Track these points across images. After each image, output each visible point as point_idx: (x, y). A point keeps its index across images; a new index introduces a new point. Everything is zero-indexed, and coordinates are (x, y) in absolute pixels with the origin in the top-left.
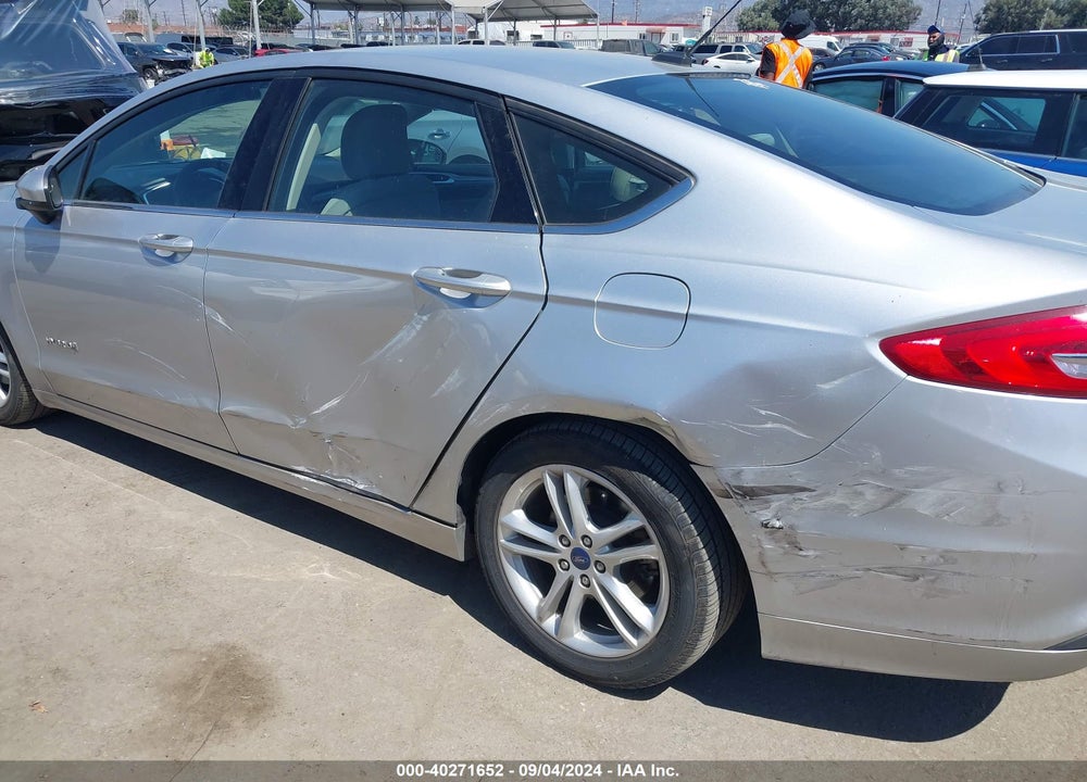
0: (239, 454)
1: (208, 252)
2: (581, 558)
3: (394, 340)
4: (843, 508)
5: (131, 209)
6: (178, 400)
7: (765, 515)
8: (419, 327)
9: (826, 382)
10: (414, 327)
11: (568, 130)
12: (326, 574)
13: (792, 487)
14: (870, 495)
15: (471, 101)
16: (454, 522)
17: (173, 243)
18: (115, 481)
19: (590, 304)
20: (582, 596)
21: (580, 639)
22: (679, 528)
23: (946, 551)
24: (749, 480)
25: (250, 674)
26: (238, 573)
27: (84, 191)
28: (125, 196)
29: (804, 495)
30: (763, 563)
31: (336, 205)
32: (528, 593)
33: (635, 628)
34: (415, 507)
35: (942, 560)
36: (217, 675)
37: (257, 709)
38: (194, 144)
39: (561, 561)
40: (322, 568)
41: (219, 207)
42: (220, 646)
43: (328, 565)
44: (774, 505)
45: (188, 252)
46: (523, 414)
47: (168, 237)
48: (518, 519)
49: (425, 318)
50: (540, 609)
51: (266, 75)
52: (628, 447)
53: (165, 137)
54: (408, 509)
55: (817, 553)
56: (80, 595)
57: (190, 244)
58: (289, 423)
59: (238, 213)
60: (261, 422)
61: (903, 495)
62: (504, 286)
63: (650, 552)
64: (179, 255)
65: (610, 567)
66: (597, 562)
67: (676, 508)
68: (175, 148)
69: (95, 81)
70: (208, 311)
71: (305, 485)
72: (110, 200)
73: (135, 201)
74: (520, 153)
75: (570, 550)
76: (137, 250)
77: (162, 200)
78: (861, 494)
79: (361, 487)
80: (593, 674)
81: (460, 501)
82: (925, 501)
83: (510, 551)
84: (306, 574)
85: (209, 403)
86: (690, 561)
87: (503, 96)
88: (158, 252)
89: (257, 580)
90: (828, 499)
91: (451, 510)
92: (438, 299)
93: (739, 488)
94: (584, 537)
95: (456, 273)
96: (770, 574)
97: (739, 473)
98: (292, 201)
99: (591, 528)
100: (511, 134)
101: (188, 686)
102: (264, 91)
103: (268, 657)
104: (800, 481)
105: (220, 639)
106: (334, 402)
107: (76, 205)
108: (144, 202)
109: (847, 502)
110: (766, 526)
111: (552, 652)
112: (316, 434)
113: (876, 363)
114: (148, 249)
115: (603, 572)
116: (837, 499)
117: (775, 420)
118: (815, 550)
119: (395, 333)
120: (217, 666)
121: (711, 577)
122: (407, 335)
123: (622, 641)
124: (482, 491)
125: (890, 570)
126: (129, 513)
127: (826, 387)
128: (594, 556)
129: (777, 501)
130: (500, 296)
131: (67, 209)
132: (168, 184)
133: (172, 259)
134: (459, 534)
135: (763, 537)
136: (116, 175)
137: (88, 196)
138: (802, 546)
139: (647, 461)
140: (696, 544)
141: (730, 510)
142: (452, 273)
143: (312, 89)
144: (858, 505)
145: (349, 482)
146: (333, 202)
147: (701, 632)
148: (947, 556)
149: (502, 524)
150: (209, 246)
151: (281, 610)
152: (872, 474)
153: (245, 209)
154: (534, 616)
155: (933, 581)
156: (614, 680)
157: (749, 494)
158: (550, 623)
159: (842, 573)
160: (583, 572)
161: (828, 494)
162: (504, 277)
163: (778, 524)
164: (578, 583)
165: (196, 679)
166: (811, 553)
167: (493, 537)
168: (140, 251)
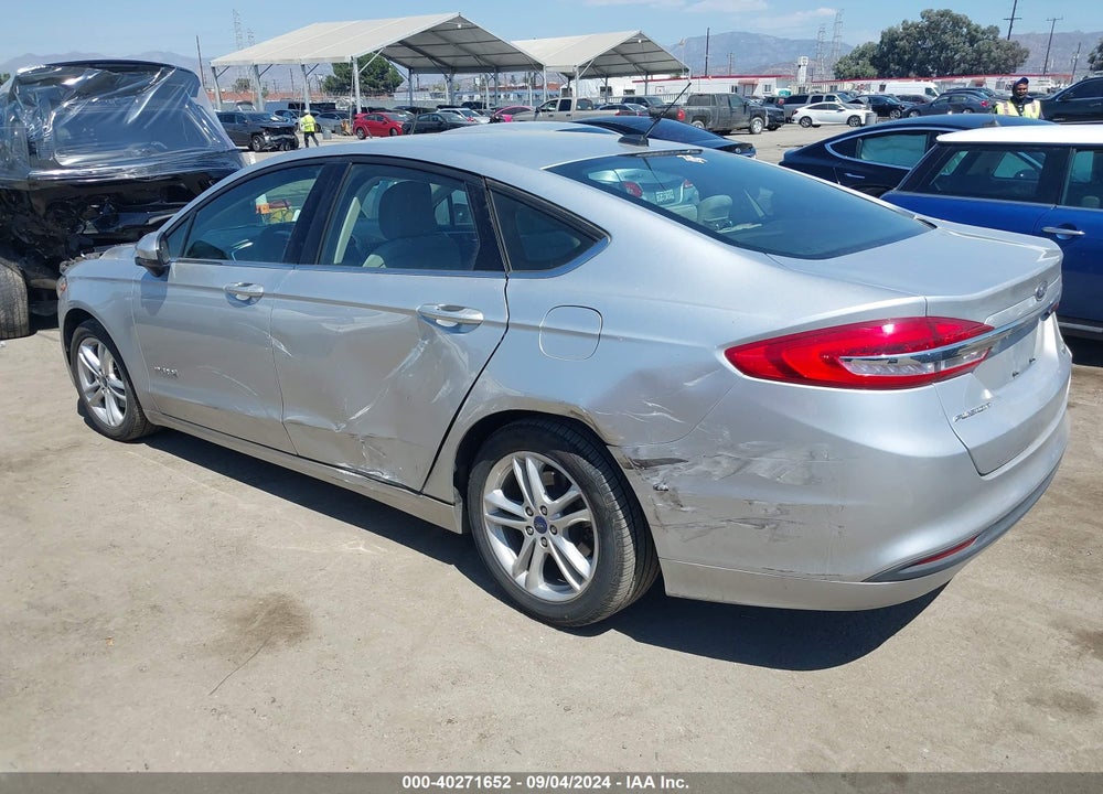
0: (298, 456)
1: (275, 296)
2: (541, 524)
3: (407, 359)
4: (708, 474)
5: (221, 264)
6: (252, 412)
7: (655, 481)
8: (422, 349)
9: (689, 381)
10: (419, 349)
11: (529, 203)
12: (361, 548)
13: (673, 459)
14: (725, 463)
15: (462, 181)
16: (452, 501)
17: (249, 289)
18: (204, 482)
19: (538, 328)
20: (542, 554)
21: (543, 589)
22: (601, 495)
23: (781, 505)
24: (644, 455)
25: (294, 613)
26: (292, 547)
27: (187, 250)
28: (217, 254)
29: (680, 465)
30: (657, 518)
31: (374, 260)
32: (506, 556)
33: (579, 577)
34: (425, 491)
35: (779, 512)
36: (270, 613)
37: (297, 635)
38: (287, 207)
39: (528, 527)
40: (358, 545)
41: (284, 262)
42: (274, 594)
43: (364, 542)
44: (661, 473)
45: (260, 296)
46: (493, 412)
47: (246, 285)
48: (497, 496)
49: (426, 342)
50: (514, 567)
51: (319, 161)
52: (568, 436)
53: (262, 201)
54: (420, 493)
55: (694, 509)
56: (173, 559)
57: (261, 290)
58: (335, 428)
59: (297, 266)
60: (314, 428)
61: (747, 463)
62: (480, 317)
63: (584, 516)
64: (254, 299)
65: (560, 530)
66: (552, 526)
67: (600, 480)
68: (271, 211)
69: (202, 157)
70: (274, 341)
71: (346, 479)
72: (206, 257)
73: (226, 259)
74: (495, 219)
75: (533, 518)
76: (223, 296)
77: (246, 256)
78: (719, 463)
79: (387, 477)
80: (550, 615)
81: (456, 483)
82: (763, 467)
83: (492, 522)
84: (345, 548)
85: (276, 415)
86: (610, 519)
87: (484, 177)
88: (238, 297)
89: (307, 552)
90: (697, 467)
91: (450, 492)
92: (434, 328)
93: (637, 461)
94: (542, 507)
95: (448, 308)
96: (662, 526)
97: (636, 450)
98: (338, 256)
99: (546, 499)
100: (488, 205)
101: (247, 620)
102: (318, 173)
103: (309, 602)
104: (677, 455)
105: (275, 590)
106: (366, 410)
107: (180, 261)
108: (232, 259)
109: (710, 469)
110: (656, 489)
111: (523, 600)
112: (353, 436)
113: (721, 366)
114: (231, 295)
115: (555, 534)
116: (702, 468)
117: (659, 410)
118: (692, 506)
119: (407, 355)
120: (270, 607)
121: (626, 532)
122: (414, 355)
123: (570, 588)
124: (471, 476)
125: (745, 520)
126: (213, 505)
127: (690, 384)
128: (550, 522)
129: (664, 470)
130: (477, 324)
131: (173, 265)
132: (250, 244)
133: (248, 302)
134: (457, 511)
135: (656, 498)
136: (211, 237)
137: (189, 255)
138: (682, 503)
139: (581, 446)
140: (614, 506)
141: (634, 478)
142: (444, 309)
143: (353, 171)
144: (718, 472)
145: (379, 474)
146: (372, 256)
147: (621, 575)
148: (782, 509)
149: (486, 501)
150: (275, 292)
151: (323, 572)
152: (725, 448)
153: (302, 263)
154: (511, 574)
155: (775, 528)
156: (564, 619)
157: (644, 465)
158: (521, 578)
159: (712, 524)
160: (543, 535)
161: (697, 464)
162: (479, 310)
163: (665, 487)
164: (539, 544)
165: (254, 615)
166: (688, 509)
167: (480, 512)
168: (224, 297)
